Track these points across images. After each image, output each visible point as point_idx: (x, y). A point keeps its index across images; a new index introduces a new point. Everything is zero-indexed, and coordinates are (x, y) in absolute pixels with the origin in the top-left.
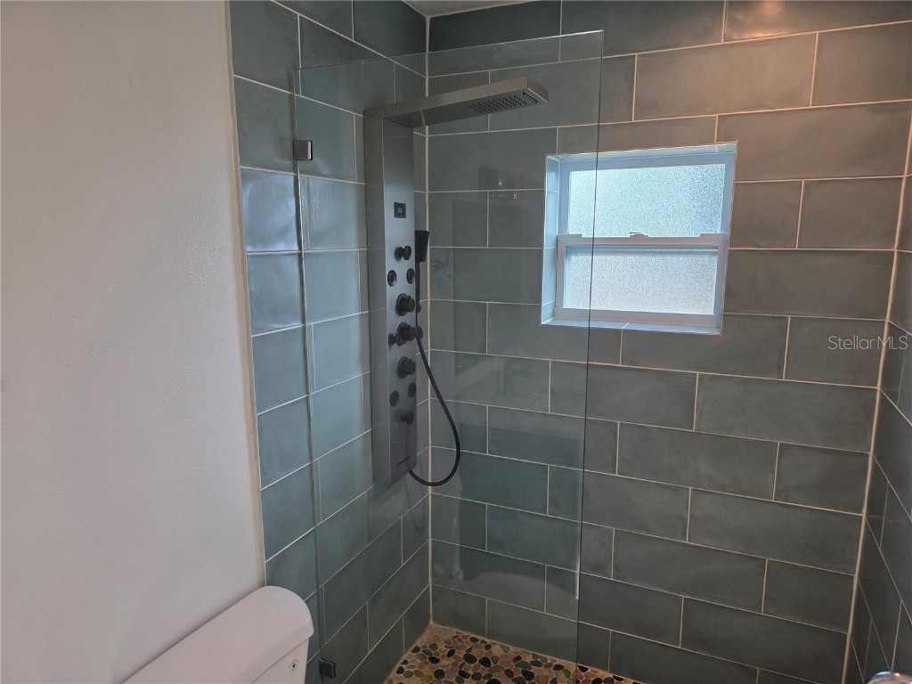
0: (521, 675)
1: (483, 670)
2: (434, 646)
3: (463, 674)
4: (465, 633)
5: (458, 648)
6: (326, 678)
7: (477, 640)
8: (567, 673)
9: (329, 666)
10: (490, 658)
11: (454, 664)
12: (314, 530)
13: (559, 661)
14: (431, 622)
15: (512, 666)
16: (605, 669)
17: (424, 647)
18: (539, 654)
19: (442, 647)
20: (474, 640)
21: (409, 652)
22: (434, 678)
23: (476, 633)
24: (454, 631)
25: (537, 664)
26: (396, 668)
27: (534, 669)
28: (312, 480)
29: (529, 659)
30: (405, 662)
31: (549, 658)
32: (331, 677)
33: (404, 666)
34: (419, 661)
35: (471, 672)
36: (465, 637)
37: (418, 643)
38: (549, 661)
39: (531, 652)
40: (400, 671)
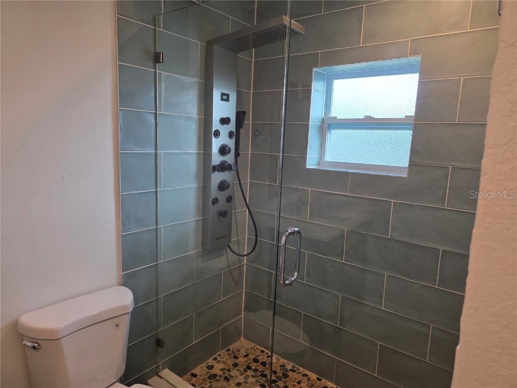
0: (281, 375)
1: (261, 368)
2: (238, 351)
3: (249, 368)
4: (258, 347)
5: (251, 354)
7: (264, 352)
8: (309, 379)
9: (160, 341)
10: (267, 363)
11: (246, 362)
12: (157, 264)
13: (306, 372)
14: (242, 337)
15: (278, 370)
16: (332, 382)
17: (233, 349)
18: (296, 366)
19: (243, 352)
20: (262, 351)
21: (224, 351)
22: (232, 366)
23: (264, 348)
24: (252, 345)
25: (293, 371)
26: (214, 357)
27: (290, 373)
28: (157, 236)
29: (289, 367)
30: (219, 355)
31: (301, 369)
32: (161, 347)
33: (218, 357)
34: (227, 356)
35: (253, 368)
36: (258, 349)
37: (231, 347)
38: (301, 371)
39: (292, 364)
40: (215, 359)
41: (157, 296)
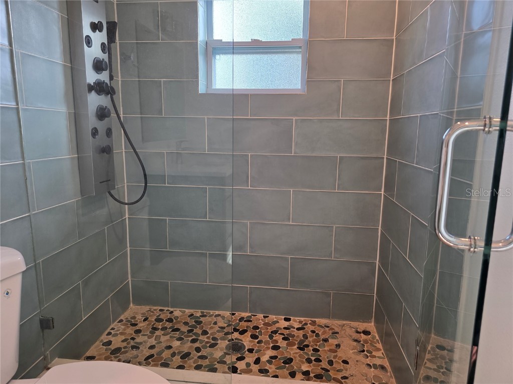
0: (194, 323)
1: (168, 325)
2: (134, 318)
3: (155, 329)
4: (155, 308)
5: (151, 316)
6: (46, 331)
7: (163, 310)
8: (223, 317)
9: (48, 320)
10: (173, 318)
11: (148, 325)
12: (29, 216)
13: (217, 313)
14: (131, 305)
15: (188, 320)
16: (246, 312)
17: (127, 318)
18: (205, 311)
19: (140, 317)
20: (161, 310)
21: (116, 323)
22: (134, 334)
23: (161, 306)
24: (147, 308)
25: (203, 316)
26: (106, 332)
27: (202, 319)
28: (25, 176)
29: (198, 315)
30: (113, 329)
31: (212, 312)
32: (50, 329)
33: (112, 331)
34: (123, 327)
35: (160, 327)
36: (155, 310)
37: (122, 317)
38: (211, 314)
39: (200, 311)
40: (109, 334)
41: (35, 261)
